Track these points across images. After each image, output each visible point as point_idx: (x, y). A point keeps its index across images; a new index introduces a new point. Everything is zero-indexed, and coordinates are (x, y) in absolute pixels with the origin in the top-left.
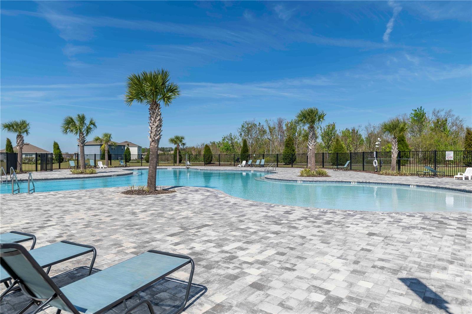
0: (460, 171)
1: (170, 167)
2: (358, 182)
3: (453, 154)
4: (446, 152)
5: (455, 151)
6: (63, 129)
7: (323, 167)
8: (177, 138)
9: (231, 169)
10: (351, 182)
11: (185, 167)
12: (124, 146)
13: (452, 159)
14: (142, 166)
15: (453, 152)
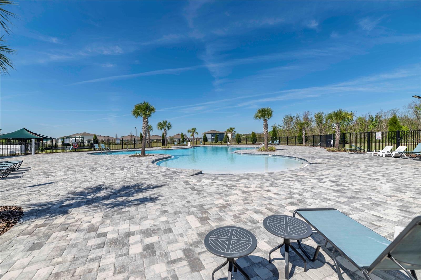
0: (376, 148)
1: (220, 145)
2: (272, 155)
3: (381, 134)
4: (376, 133)
5: (382, 132)
6: (158, 128)
7: (296, 145)
8: (231, 129)
9: (249, 146)
10: (269, 155)
11: (226, 145)
12: (224, 134)
13: (381, 139)
14: (213, 144)
15: (381, 133)
